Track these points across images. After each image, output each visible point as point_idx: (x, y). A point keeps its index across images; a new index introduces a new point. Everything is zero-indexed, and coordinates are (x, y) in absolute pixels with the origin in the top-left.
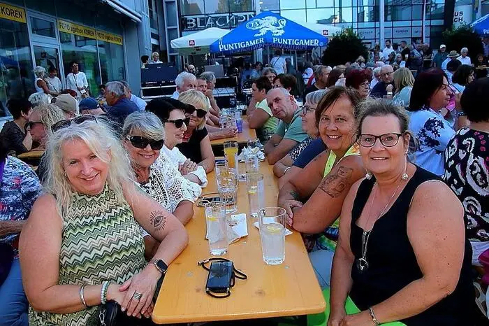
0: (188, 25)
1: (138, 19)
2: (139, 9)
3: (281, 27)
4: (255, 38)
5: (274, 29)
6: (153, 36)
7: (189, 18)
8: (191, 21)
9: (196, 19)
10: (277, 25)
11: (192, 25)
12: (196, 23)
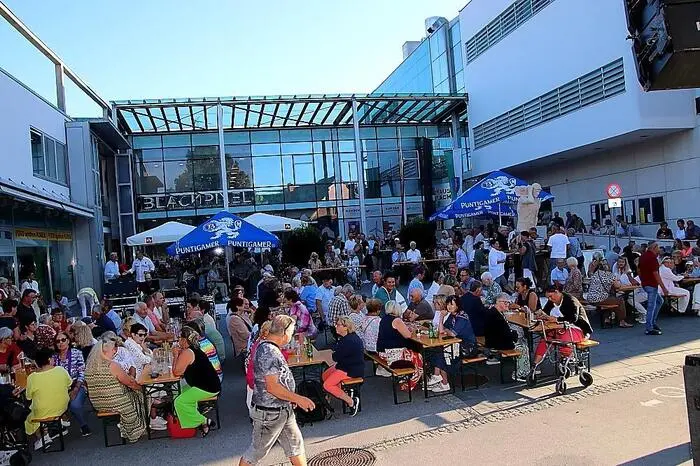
0: (146, 206)
1: (91, 216)
2: (91, 203)
3: (237, 228)
4: (211, 241)
5: (229, 231)
6: (106, 224)
7: (146, 197)
8: (149, 200)
9: (154, 198)
10: (232, 227)
11: (150, 205)
12: (155, 203)
